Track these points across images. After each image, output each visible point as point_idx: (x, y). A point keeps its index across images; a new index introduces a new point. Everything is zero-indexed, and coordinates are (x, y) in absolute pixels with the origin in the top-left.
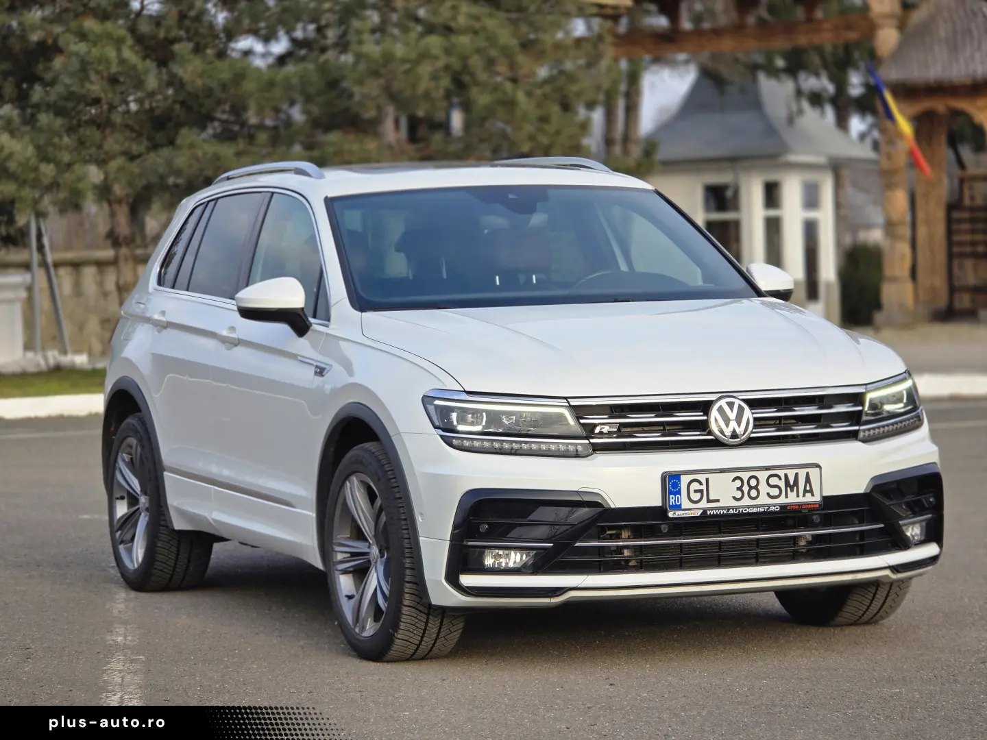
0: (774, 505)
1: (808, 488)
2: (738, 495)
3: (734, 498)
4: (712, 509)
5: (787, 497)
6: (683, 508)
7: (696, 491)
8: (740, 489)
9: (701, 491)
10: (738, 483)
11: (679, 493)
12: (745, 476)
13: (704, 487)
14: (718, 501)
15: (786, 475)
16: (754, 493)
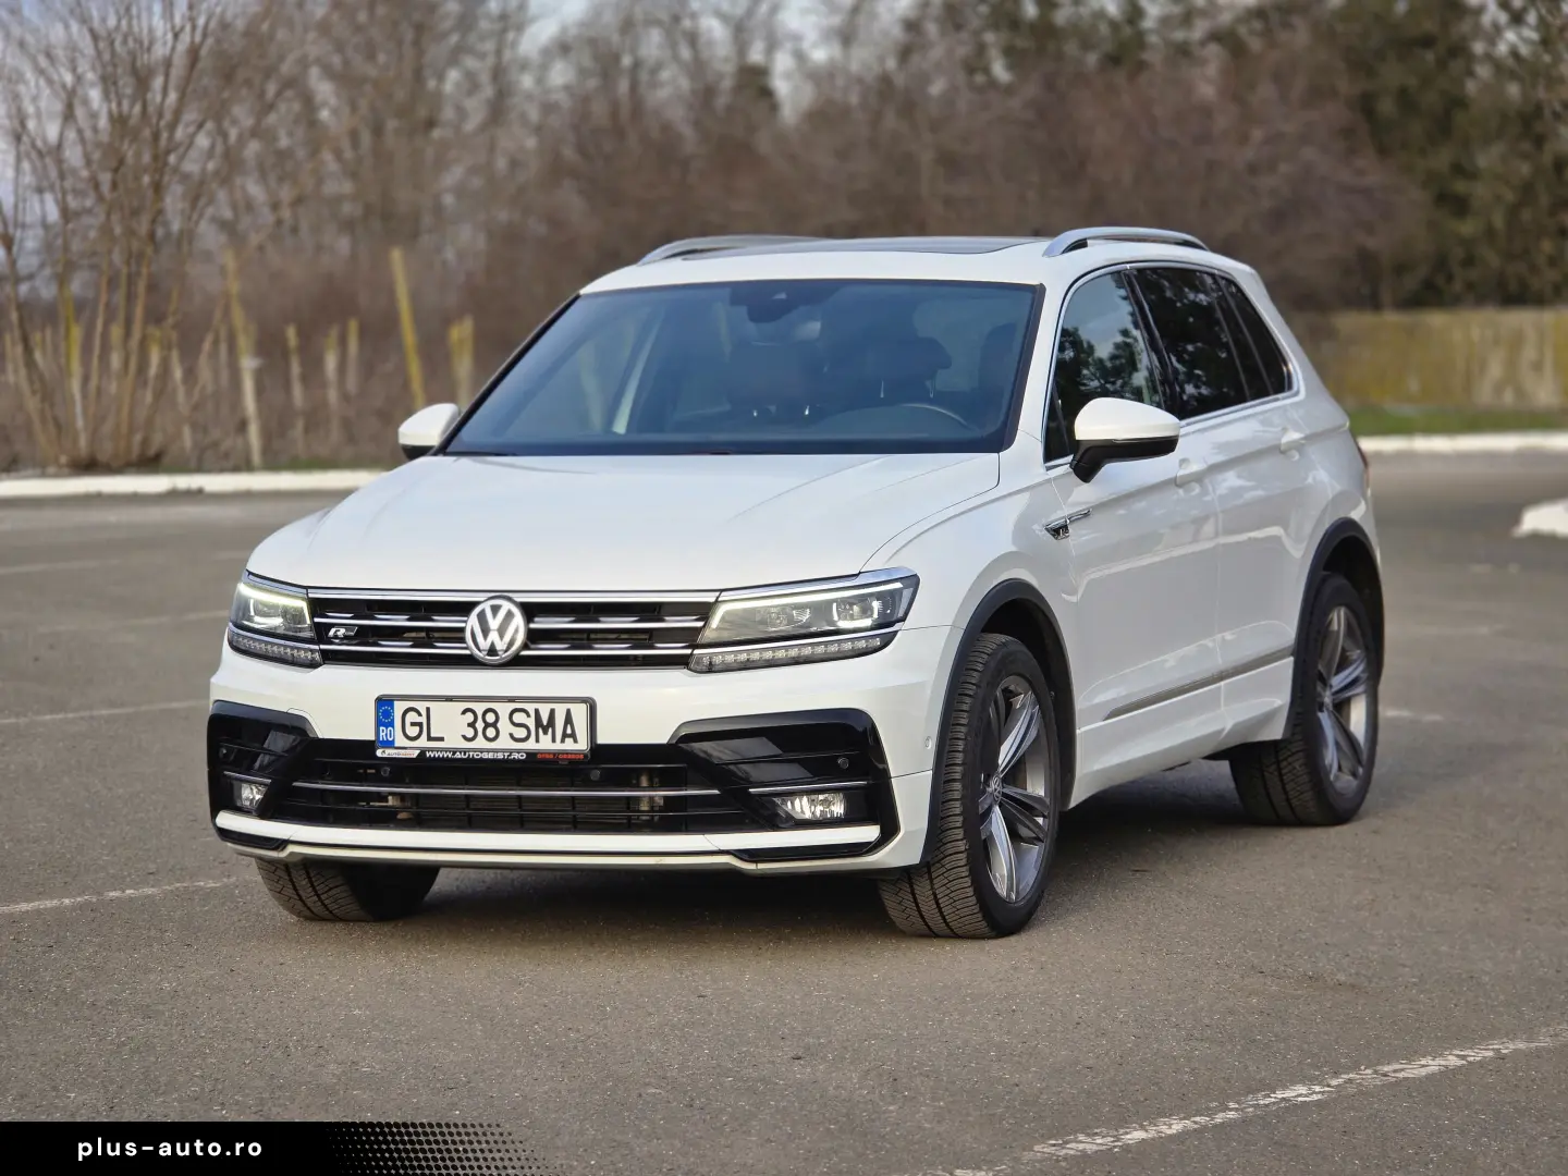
0: (518, 751)
1: (569, 731)
2: (470, 733)
3: (464, 737)
4: (432, 750)
5: (537, 741)
6: (396, 745)
7: (413, 724)
8: (472, 725)
9: (420, 725)
10: (469, 717)
11: (391, 724)
12: (480, 708)
13: (423, 719)
14: (442, 739)
15: (537, 712)
16: (491, 732)
